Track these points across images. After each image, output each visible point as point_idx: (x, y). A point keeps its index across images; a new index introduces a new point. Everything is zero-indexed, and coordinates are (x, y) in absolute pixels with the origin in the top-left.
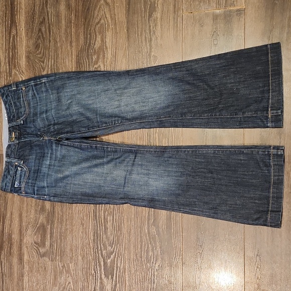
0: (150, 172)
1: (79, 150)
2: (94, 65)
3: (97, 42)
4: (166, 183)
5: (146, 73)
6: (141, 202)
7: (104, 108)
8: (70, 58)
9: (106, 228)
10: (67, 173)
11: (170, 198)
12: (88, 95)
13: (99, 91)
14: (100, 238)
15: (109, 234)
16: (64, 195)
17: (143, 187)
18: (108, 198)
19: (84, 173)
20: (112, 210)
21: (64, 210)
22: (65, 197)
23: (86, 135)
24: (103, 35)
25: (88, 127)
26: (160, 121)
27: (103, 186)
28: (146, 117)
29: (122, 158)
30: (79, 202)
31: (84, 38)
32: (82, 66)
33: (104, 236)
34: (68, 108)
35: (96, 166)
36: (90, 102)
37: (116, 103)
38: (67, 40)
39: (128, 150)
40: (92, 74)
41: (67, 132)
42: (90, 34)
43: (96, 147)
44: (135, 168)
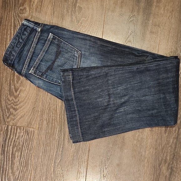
2: (20, 6)
9: (13, 163)
14: (6, 172)
15: (15, 169)
20: (20, 146)
32: (8, 6)
33: (10, 171)
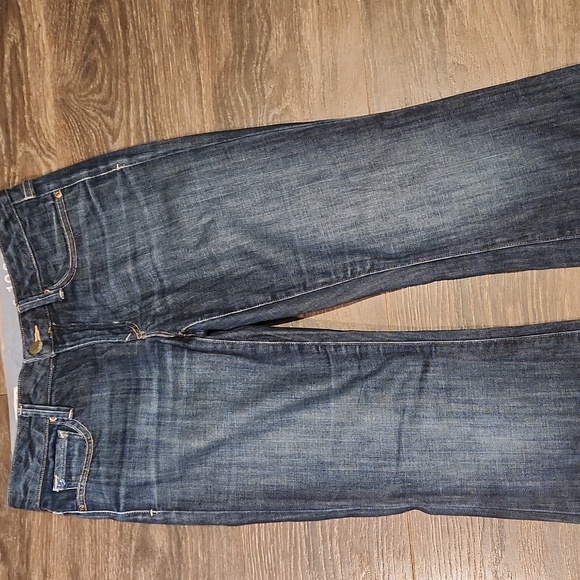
0: (476, 408)
1: (248, 362)
3: (273, 43)
4: (531, 435)
5: (434, 116)
6: (461, 502)
7: (314, 231)
8: (195, 96)
10: (219, 434)
11: (549, 483)
12: (258, 197)
13: (294, 183)
16: (212, 501)
17: (459, 456)
18: (354, 498)
19: (271, 428)
21: (214, 546)
22: (215, 506)
23: (271, 313)
24: (290, 19)
25: (272, 292)
26: (495, 253)
27: (331, 464)
28: (450, 244)
29: (384, 374)
30: (260, 518)
31: (233, 33)
34: (204, 240)
35: (306, 403)
36: (268, 218)
37: (351, 212)
38: (179, 46)
39: (399, 347)
40: (269, 133)
41: (210, 312)
42: (250, 21)
43: (301, 347)
44: (427, 401)
